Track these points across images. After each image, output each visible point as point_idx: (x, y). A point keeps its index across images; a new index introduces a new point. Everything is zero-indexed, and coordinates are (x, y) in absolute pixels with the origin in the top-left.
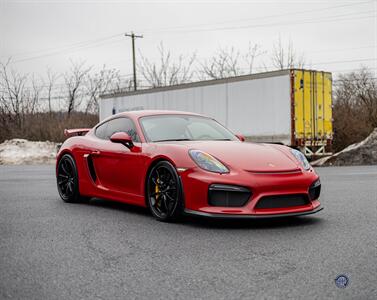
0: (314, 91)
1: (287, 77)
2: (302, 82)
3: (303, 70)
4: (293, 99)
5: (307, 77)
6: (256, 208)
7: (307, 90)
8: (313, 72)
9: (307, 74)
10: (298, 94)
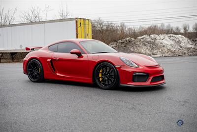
0: (85, 28)
1: (75, 22)
2: (80, 24)
3: (81, 18)
4: (77, 31)
5: (82, 22)
6: (151, 82)
7: (82, 27)
8: (85, 19)
9: (82, 20)
10: (79, 29)
